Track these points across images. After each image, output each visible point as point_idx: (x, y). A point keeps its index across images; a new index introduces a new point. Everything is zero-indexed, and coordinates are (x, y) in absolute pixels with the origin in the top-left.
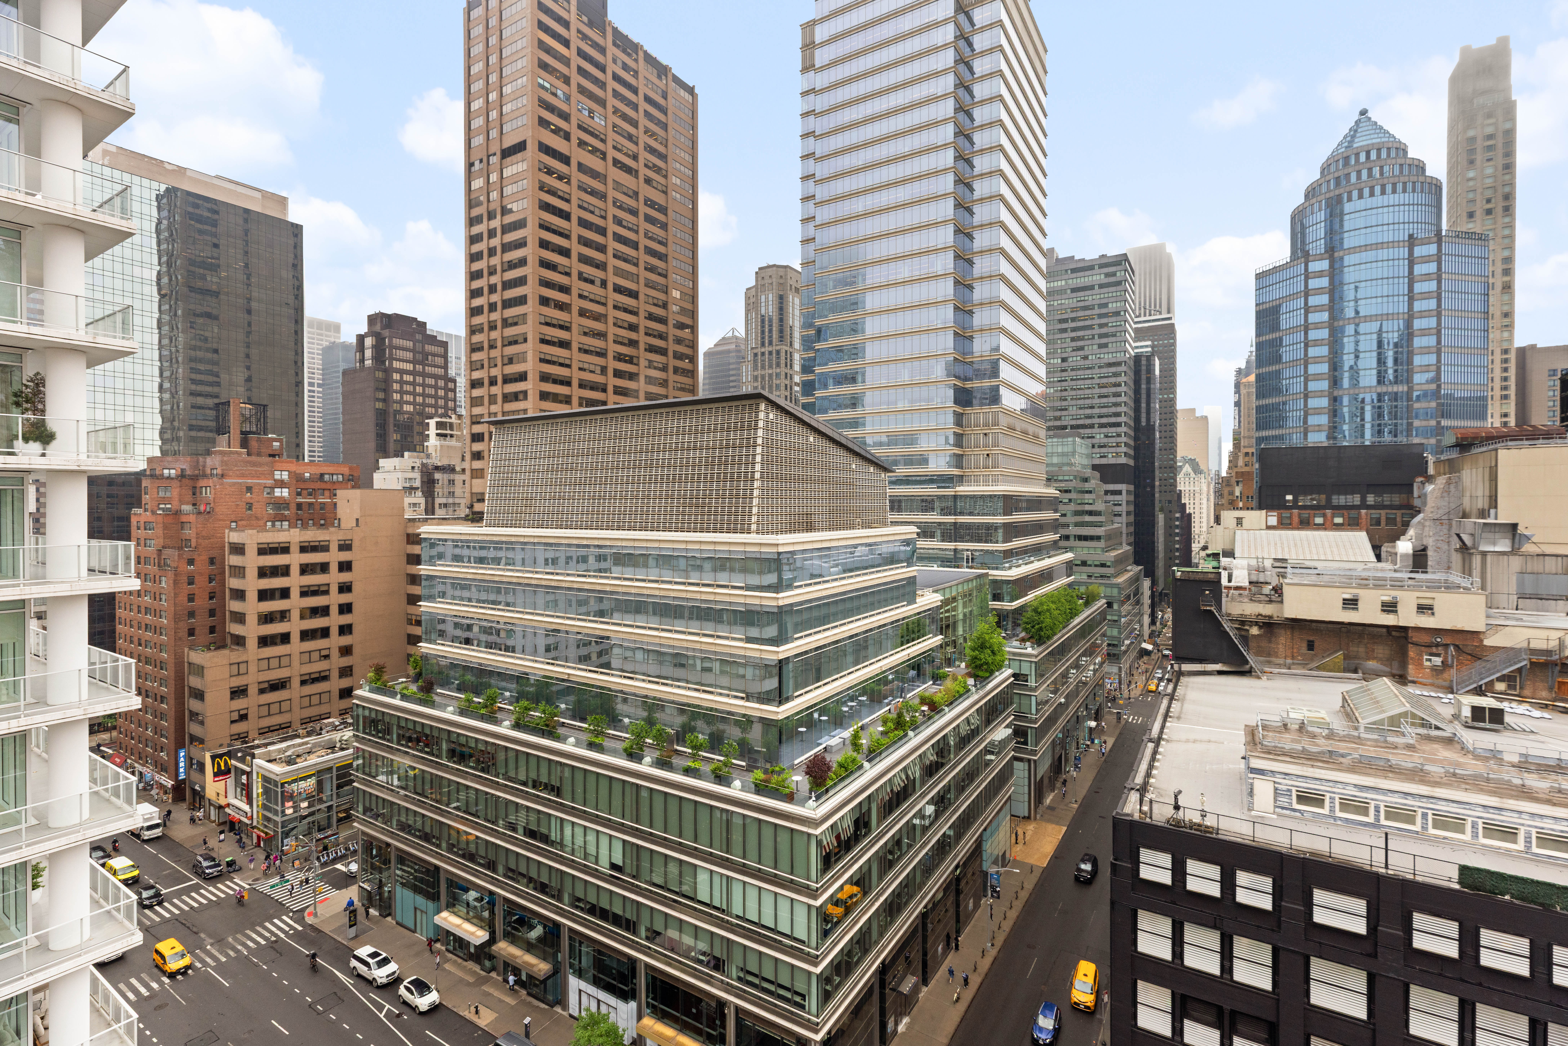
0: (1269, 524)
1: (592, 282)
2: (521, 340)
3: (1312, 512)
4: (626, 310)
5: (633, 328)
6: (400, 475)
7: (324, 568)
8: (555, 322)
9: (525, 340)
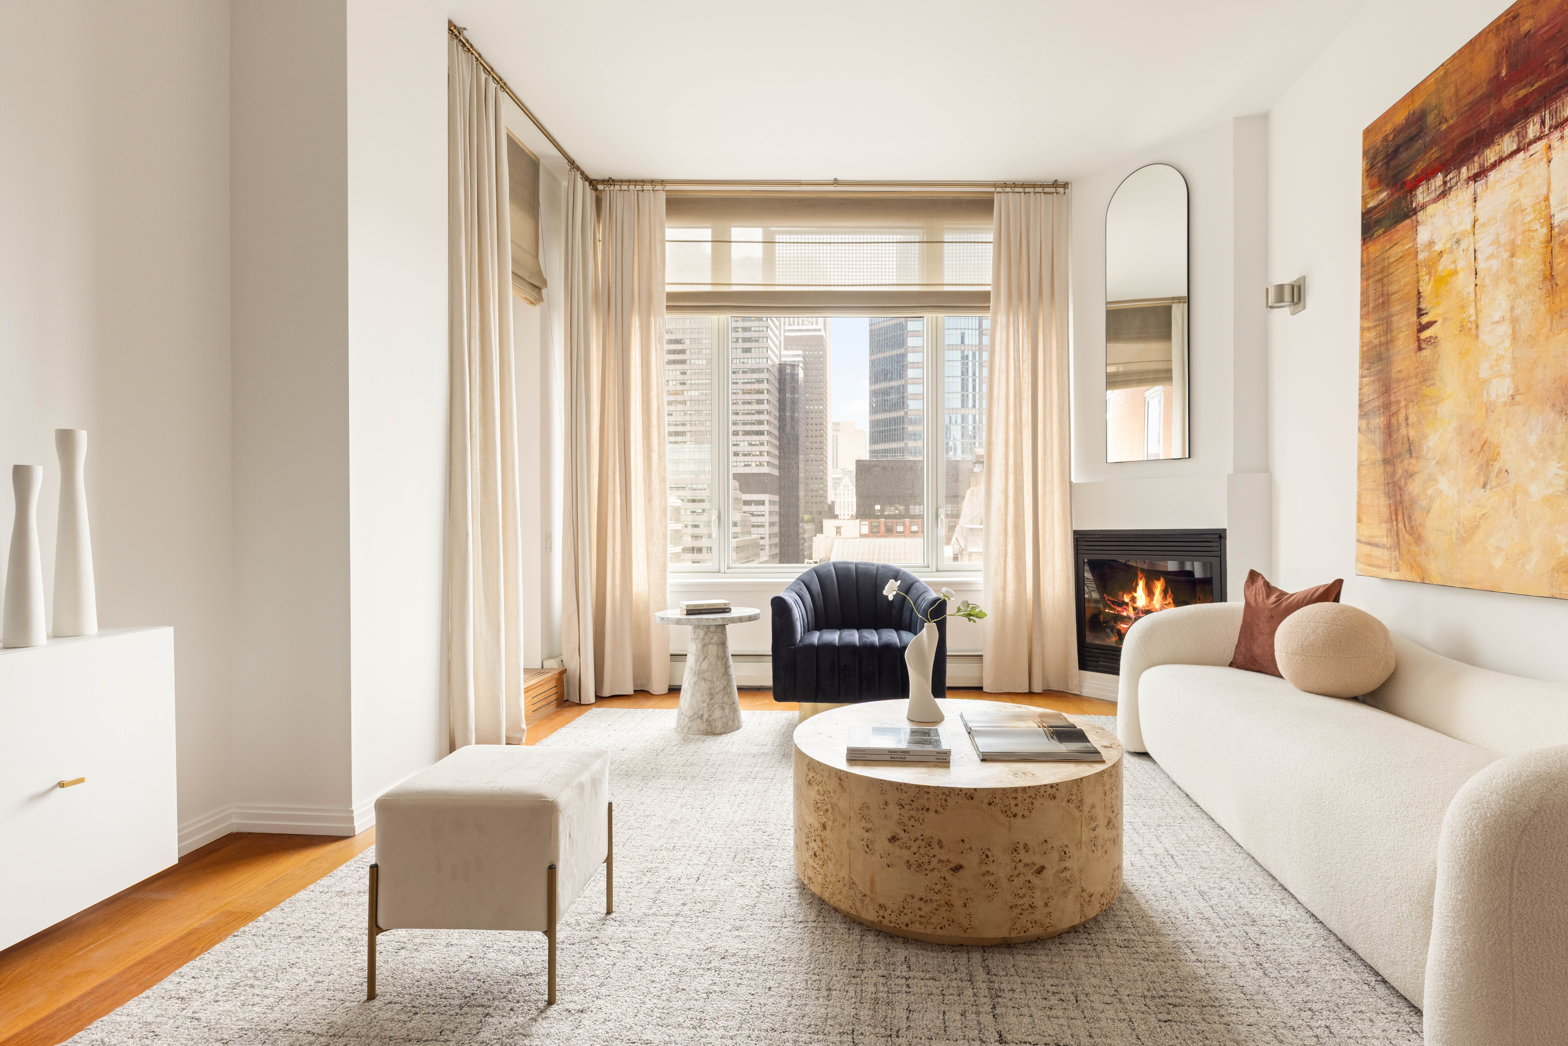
0: (862, 533)
3: (895, 521)
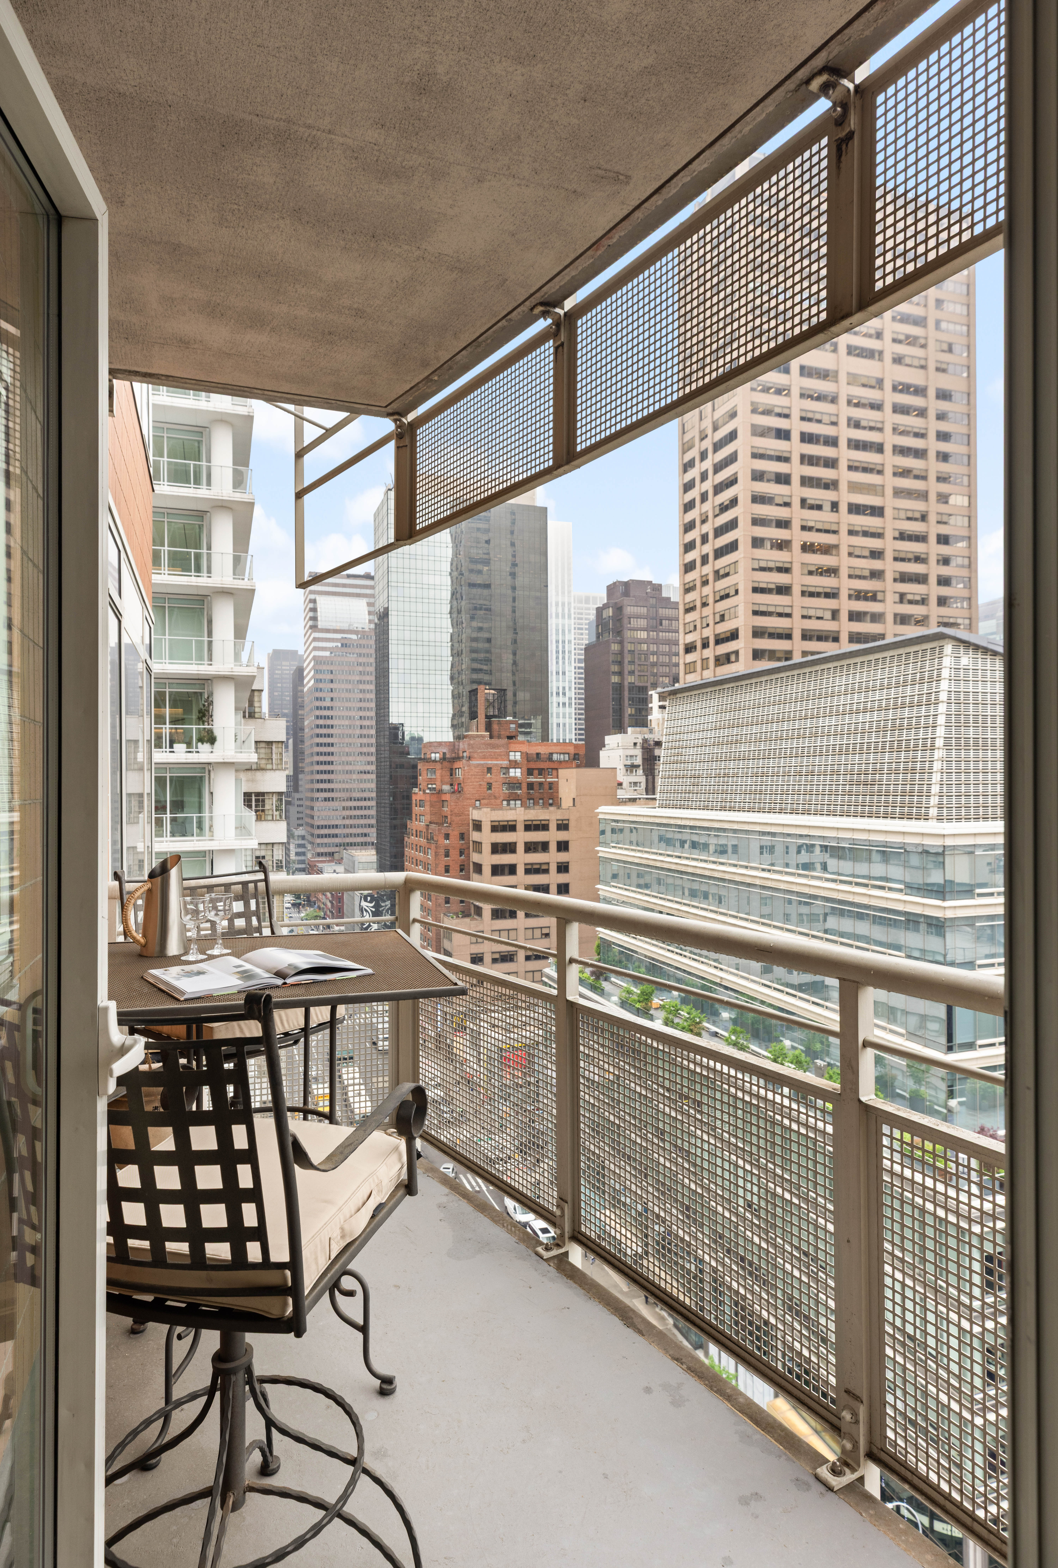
1: (819, 507)
2: (732, 593)
4: (866, 534)
5: (876, 554)
6: (621, 752)
7: (544, 847)
8: (771, 565)
9: (737, 592)
